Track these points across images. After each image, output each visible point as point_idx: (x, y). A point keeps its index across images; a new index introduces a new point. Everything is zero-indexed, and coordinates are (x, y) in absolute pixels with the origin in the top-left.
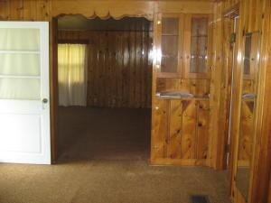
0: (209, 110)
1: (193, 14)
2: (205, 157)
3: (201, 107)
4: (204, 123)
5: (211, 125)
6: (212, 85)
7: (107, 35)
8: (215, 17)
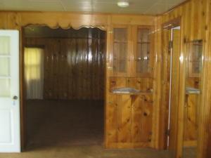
0: (152, 102)
1: (138, 26)
2: (150, 141)
3: (146, 100)
4: (148, 113)
5: (154, 114)
6: (154, 82)
7: (59, 41)
8: (156, 28)
